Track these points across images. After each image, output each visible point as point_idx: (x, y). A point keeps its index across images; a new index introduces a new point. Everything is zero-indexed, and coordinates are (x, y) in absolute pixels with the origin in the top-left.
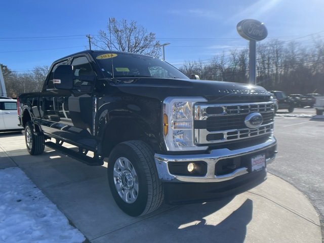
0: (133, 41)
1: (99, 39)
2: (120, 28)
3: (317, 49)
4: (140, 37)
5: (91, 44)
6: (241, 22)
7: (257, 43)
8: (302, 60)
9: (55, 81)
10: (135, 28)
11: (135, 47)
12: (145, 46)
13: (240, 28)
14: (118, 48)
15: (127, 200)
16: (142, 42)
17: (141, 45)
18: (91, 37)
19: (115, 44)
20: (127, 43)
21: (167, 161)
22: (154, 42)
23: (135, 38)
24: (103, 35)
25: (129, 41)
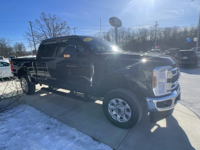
0: (55, 25)
1: (35, 24)
2: (47, 17)
3: (139, 32)
4: (59, 23)
5: (32, 27)
6: (111, 18)
7: (118, 28)
8: (133, 36)
9: (66, 56)
10: (56, 18)
11: (57, 28)
12: (62, 28)
13: (110, 21)
14: (47, 29)
15: (120, 121)
16: (60, 26)
17: (60, 27)
18: (31, 22)
19: (46, 27)
20: (52, 26)
21: (155, 101)
22: (66, 26)
23: (56, 24)
24: (38, 21)
25: (53, 25)
